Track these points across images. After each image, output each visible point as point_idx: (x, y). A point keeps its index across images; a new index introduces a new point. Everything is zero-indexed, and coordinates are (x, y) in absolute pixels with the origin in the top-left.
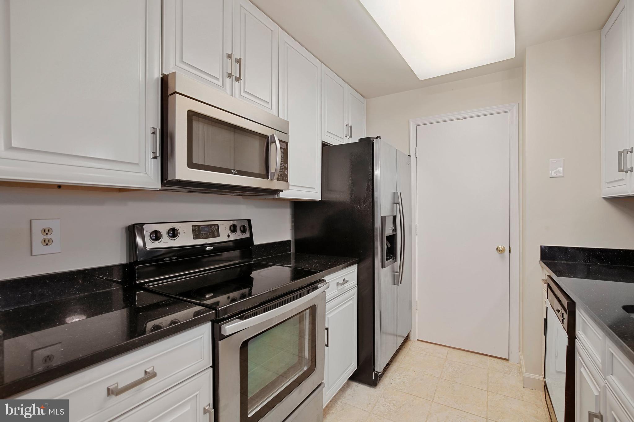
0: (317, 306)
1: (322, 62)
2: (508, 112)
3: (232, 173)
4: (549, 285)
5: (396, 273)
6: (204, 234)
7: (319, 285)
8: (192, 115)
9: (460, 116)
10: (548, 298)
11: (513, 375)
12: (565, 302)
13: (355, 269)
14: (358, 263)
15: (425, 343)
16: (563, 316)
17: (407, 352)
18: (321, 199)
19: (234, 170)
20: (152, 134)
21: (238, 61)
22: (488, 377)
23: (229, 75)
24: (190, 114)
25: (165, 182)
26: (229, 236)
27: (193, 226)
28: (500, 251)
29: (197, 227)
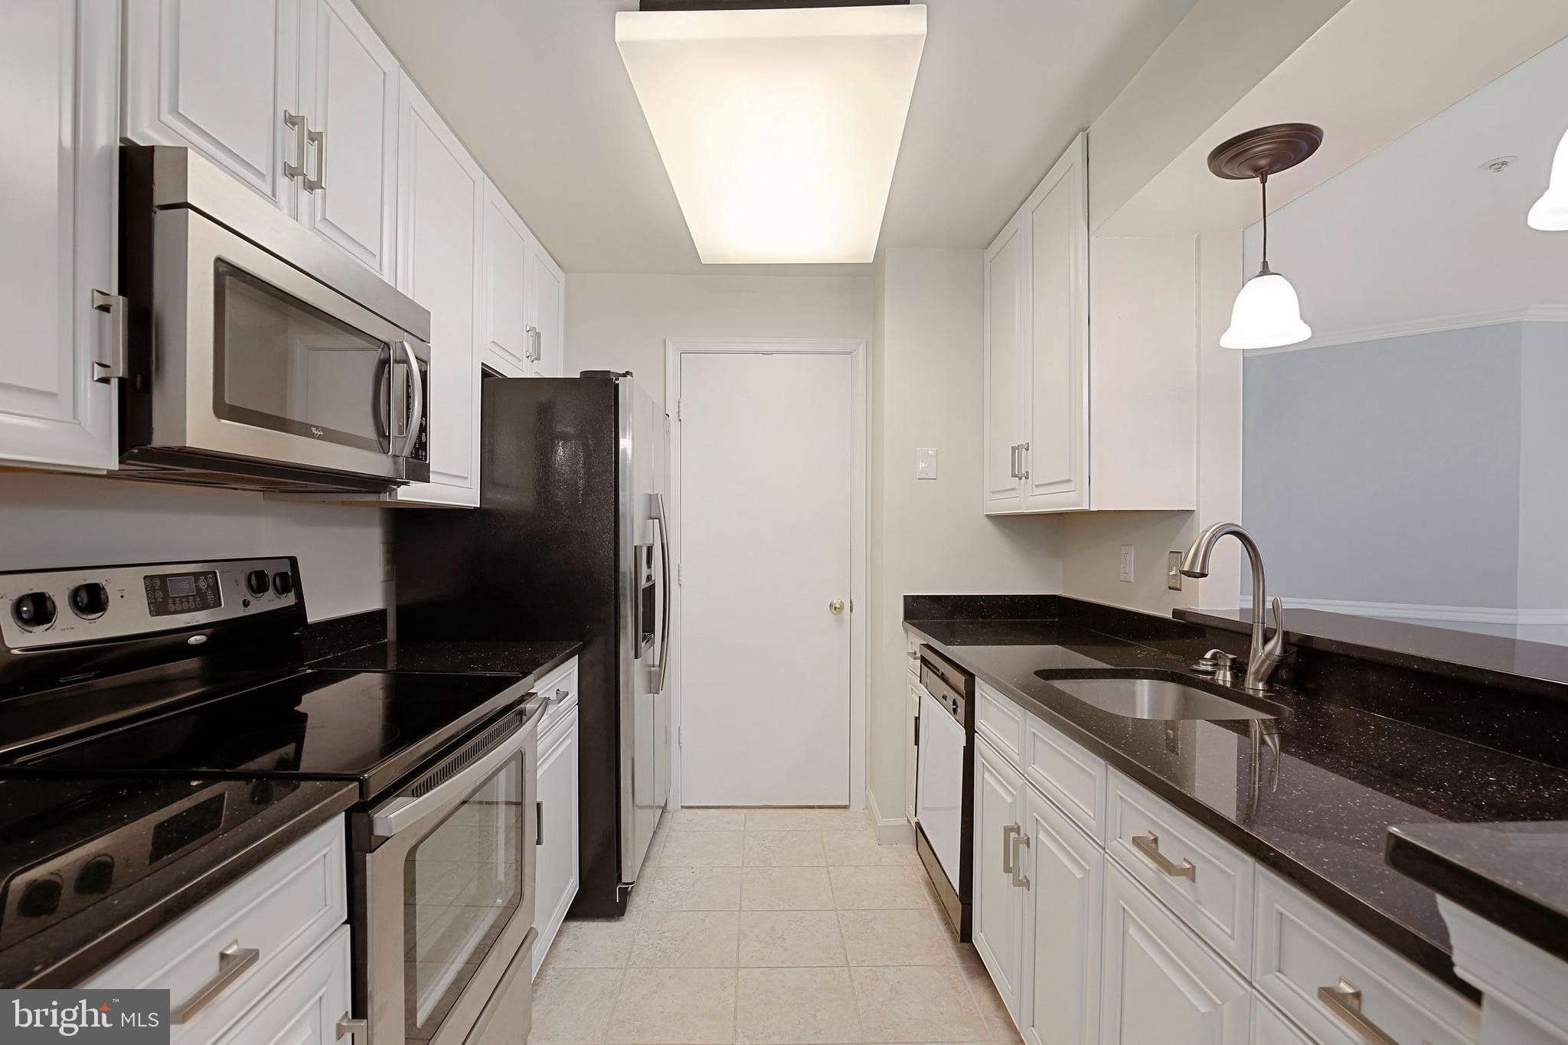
0: (525, 753)
1: (484, 171)
2: (850, 353)
3: (312, 436)
4: (923, 660)
5: (653, 669)
6: (177, 600)
7: (528, 706)
8: (227, 274)
9: (767, 348)
10: (921, 682)
11: (859, 830)
12: (959, 680)
13: (574, 666)
14: (579, 652)
15: (698, 811)
16: (954, 703)
17: (667, 836)
18: (479, 506)
19: (317, 428)
20: (97, 311)
21: (315, 137)
22: (823, 842)
23: (292, 173)
24: (221, 269)
25: (136, 451)
26: (246, 604)
27: (145, 577)
28: (835, 609)
29: (157, 581)
